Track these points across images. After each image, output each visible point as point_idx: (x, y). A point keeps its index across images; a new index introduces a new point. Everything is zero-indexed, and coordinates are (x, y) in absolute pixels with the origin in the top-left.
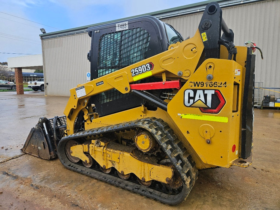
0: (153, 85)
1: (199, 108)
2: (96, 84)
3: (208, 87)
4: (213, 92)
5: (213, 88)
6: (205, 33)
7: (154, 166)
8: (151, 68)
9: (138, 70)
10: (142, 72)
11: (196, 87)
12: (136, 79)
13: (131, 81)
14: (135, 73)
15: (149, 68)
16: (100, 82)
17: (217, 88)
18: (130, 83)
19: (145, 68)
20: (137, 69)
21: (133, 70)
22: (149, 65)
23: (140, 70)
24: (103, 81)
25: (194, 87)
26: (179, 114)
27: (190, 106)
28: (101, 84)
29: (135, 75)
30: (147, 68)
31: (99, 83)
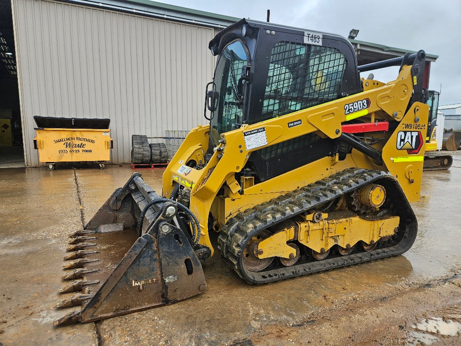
0: (366, 126)
1: (407, 149)
2: (288, 124)
3: (415, 130)
4: (416, 134)
5: (417, 130)
6: (416, 77)
7: (383, 221)
8: (367, 106)
9: (353, 106)
10: (357, 109)
11: (407, 130)
12: (349, 118)
13: (343, 120)
14: (349, 110)
15: (366, 105)
16: (296, 121)
17: (419, 130)
18: (343, 123)
19: (362, 105)
20: (352, 104)
21: (347, 106)
22: (365, 101)
23: (355, 107)
24: (300, 120)
25: (405, 130)
26: (392, 159)
27: (401, 149)
28: (297, 125)
29: (349, 112)
30: (363, 105)
31: (293, 122)
